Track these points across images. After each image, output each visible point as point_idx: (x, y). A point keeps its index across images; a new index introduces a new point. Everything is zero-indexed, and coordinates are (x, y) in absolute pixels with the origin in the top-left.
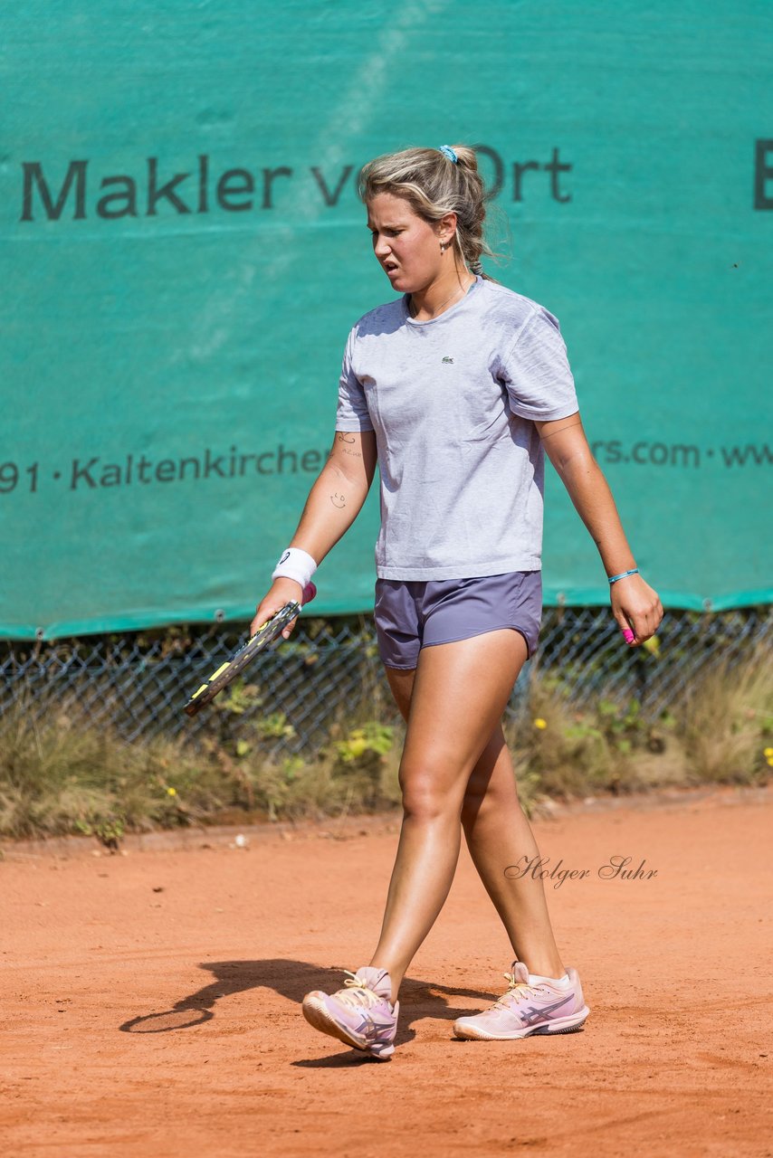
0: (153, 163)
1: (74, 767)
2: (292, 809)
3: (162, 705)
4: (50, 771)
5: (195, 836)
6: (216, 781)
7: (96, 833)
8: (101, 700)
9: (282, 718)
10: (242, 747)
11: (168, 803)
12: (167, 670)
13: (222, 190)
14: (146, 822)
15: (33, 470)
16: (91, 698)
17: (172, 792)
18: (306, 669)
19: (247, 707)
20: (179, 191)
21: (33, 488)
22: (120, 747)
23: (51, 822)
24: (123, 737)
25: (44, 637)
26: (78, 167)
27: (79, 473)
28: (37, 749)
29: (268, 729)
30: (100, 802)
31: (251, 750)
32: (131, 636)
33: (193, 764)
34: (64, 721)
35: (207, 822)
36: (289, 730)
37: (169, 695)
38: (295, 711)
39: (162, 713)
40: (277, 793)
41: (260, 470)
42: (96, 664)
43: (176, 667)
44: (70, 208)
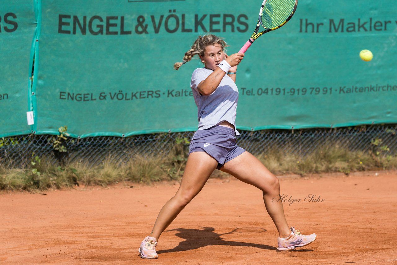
0: (359, 20)
1: (339, 157)
2: (389, 167)
3: (359, 143)
4: (334, 158)
5: (366, 173)
6: (371, 161)
7: (343, 172)
8: (346, 142)
9: (387, 146)
10: (378, 153)
11: (360, 165)
12: (360, 135)
13: (375, 26)
14: (355, 170)
15: (331, 89)
16: (343, 141)
17: (361, 163)
18: (393, 136)
19: (379, 144)
20: (365, 26)
21: (331, 93)
22: (350, 153)
23: (333, 169)
24: (350, 150)
25: (333, 127)
26: (342, 21)
27: (341, 90)
28: (331, 152)
29: (383, 149)
30: (345, 165)
31: (380, 154)
32: (353, 127)
33: (366, 157)
34: (337, 146)
35: (369, 170)
36: (388, 149)
37: (361, 141)
38: (390, 145)
39: (360, 145)
40: (385, 163)
41: (383, 90)
42: (344, 133)
43: (363, 135)
44: (340, 29)
